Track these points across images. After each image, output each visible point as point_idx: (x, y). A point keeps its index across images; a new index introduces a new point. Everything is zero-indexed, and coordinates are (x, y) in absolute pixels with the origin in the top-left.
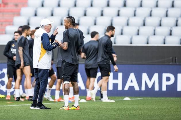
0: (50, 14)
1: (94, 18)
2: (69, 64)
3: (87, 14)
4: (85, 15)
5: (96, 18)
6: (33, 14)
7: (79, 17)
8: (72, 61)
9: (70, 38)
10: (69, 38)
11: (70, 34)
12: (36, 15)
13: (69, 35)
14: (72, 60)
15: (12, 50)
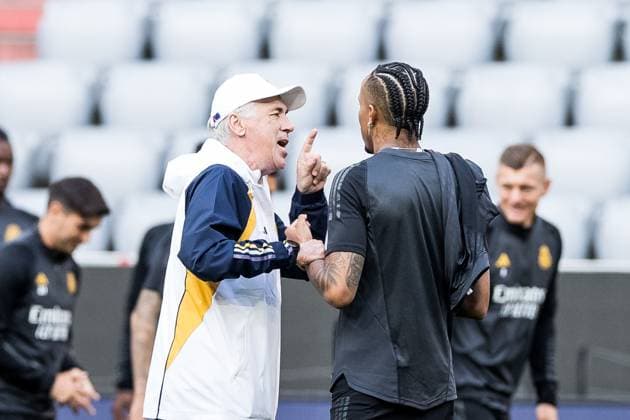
0: (251, 44)
1: (562, 79)
2: (375, 408)
3: (513, 45)
4: (499, 54)
5: (576, 73)
6: (133, 42)
7: (458, 71)
8: (395, 387)
9: (378, 218)
10: (367, 221)
11: (371, 190)
12: (148, 53)
13: (369, 197)
14: (395, 377)
15: (34, 314)
